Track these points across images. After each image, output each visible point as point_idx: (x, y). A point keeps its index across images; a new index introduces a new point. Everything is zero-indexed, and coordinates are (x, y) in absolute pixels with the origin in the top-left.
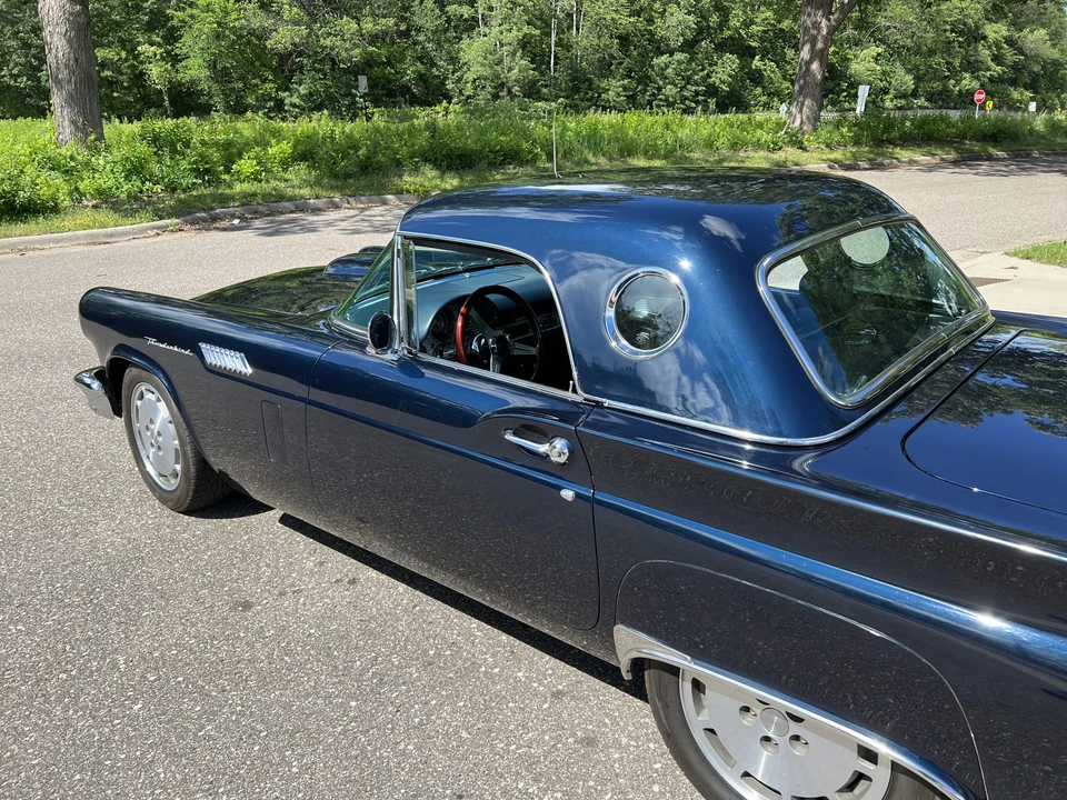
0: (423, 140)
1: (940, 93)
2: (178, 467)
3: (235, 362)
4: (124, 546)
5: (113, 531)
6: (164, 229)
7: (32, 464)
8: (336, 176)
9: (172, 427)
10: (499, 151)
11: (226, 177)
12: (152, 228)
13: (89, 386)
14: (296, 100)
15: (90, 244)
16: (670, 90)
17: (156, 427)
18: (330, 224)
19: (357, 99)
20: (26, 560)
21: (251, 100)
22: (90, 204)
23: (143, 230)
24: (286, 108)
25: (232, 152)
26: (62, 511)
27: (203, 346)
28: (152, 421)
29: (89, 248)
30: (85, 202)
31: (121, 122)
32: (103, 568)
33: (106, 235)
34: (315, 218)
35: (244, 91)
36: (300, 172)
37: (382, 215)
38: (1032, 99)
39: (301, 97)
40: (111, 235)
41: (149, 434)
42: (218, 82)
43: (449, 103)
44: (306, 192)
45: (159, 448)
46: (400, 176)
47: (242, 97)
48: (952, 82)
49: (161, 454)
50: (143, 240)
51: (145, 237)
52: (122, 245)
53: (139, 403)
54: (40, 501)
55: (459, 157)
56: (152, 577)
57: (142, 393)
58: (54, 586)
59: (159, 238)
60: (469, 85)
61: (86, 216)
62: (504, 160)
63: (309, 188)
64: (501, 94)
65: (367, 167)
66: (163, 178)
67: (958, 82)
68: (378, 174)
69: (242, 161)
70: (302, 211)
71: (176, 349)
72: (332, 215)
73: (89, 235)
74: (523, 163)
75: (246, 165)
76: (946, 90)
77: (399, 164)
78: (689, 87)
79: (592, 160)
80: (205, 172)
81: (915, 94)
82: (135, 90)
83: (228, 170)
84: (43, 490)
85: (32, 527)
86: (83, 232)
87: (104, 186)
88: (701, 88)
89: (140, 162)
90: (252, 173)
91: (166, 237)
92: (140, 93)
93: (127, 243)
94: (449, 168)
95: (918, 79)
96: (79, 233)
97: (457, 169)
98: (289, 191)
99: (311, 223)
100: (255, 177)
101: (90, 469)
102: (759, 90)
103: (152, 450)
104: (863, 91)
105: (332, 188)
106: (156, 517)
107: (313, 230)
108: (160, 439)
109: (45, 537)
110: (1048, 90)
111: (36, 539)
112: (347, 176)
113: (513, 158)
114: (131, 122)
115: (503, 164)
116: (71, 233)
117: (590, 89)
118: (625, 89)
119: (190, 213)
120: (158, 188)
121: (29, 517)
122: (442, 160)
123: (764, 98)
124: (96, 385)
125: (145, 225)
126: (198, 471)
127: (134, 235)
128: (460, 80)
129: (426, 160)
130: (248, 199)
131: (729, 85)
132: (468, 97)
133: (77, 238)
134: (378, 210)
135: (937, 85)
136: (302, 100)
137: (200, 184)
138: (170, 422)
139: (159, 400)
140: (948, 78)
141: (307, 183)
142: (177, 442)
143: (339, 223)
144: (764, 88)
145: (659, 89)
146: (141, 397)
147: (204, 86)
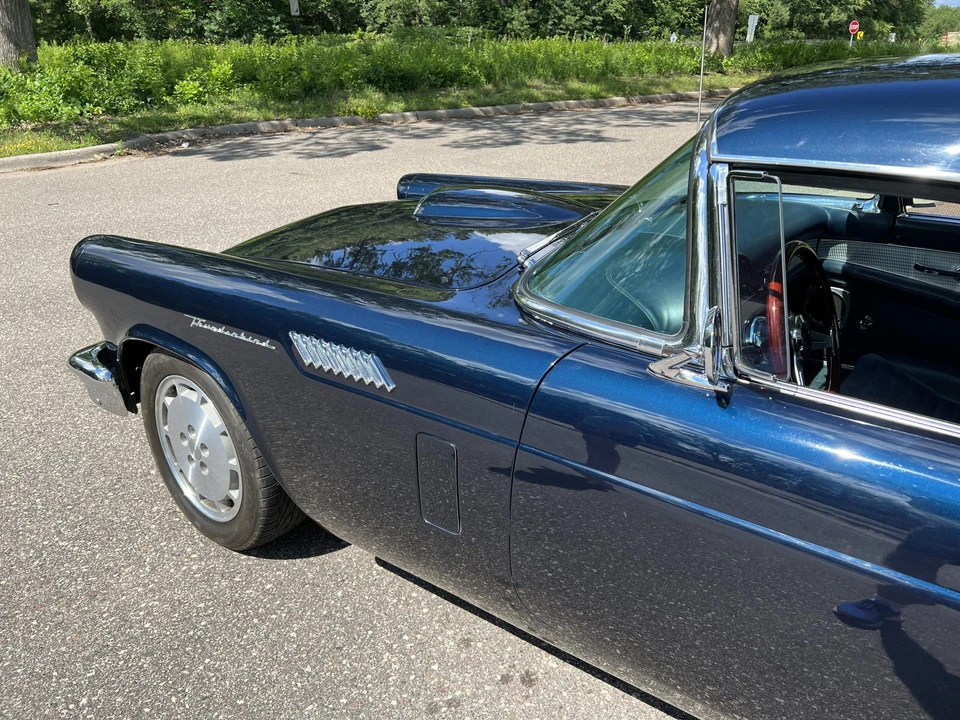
0: (363, 61)
1: (812, 25)
2: (235, 494)
3: (360, 367)
4: (167, 615)
5: (145, 586)
6: (111, 153)
7: (11, 466)
8: (281, 98)
9: (226, 441)
10: (439, 73)
11: (167, 99)
12: (99, 152)
13: (92, 374)
14: (214, 28)
15: (34, 169)
16: (570, 20)
17: (197, 437)
18: (283, 147)
19: (274, 26)
20: (26, 648)
21: (172, 26)
22: (29, 127)
23: (89, 154)
24: (206, 34)
25: (173, 74)
26: (64, 550)
27: (295, 337)
28: (191, 428)
29: (33, 173)
30: (24, 125)
31: (49, 44)
32: (146, 662)
33: (50, 160)
34: (267, 142)
35: (164, 17)
36: (243, 95)
37: (334, 138)
38: (893, 30)
39: (219, 24)
40: (56, 160)
41: (185, 443)
42: (139, 8)
43: (364, 30)
44: (254, 114)
45: (202, 465)
46: (346, 98)
47: (163, 23)
48: (822, 14)
49: (206, 472)
50: (90, 165)
51: (91, 162)
52: (67, 170)
53: (169, 400)
54: (31, 532)
55: (402, 78)
56: (224, 678)
57: (174, 388)
58: (77, 703)
59: (107, 163)
60: (382, 13)
61: (26, 140)
62: (444, 82)
63: (255, 110)
64: (413, 22)
65: (311, 89)
66: (103, 100)
67: (828, 15)
68: (322, 96)
69: (185, 82)
70: (251, 133)
71: (242, 337)
72: (285, 139)
73: (31, 160)
74: (463, 84)
75: (188, 87)
76: (817, 21)
77: (341, 85)
78: (587, 17)
79: (529, 83)
80: (145, 93)
81: (790, 25)
82: (58, 17)
83: (170, 92)
84: (32, 510)
85: (26, 581)
86: (26, 156)
87: (44, 108)
88: (598, 18)
89: (78, 83)
90: (195, 95)
91: (114, 162)
92: (62, 19)
93: (73, 168)
94: (392, 90)
95: (793, 11)
96: (22, 157)
97: (400, 91)
98: (236, 114)
99: (265, 146)
100: (199, 99)
101: (90, 474)
102: (651, 20)
103: (191, 468)
104: (753, 21)
105: (278, 111)
106: (201, 559)
107: (267, 154)
108: (206, 454)
109: (49, 601)
110: (906, 22)
111: (35, 605)
112: (292, 98)
113: (452, 81)
114: (59, 44)
115: (443, 86)
116: (13, 158)
117: (496, 18)
118: (528, 18)
119: (136, 136)
120: (99, 110)
121: (19, 562)
122: (384, 82)
123: (655, 28)
124: (103, 373)
125: (91, 148)
126: (270, 505)
127: (81, 159)
128: (373, 8)
129: (370, 82)
130: (196, 121)
131: (623, 14)
132: (383, 25)
133: (20, 163)
134: (330, 133)
135: (810, 18)
136: (220, 26)
137: (142, 106)
138: (224, 434)
139: (203, 401)
140: (819, 11)
141: (252, 104)
142: (234, 462)
143: (292, 146)
144: (656, 18)
145: (560, 18)
146: (173, 392)
147: (125, 13)
